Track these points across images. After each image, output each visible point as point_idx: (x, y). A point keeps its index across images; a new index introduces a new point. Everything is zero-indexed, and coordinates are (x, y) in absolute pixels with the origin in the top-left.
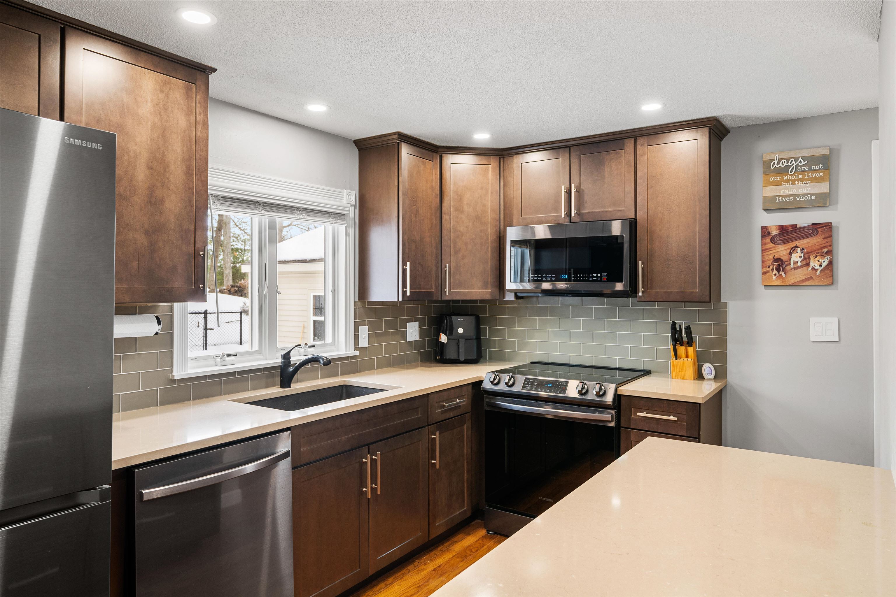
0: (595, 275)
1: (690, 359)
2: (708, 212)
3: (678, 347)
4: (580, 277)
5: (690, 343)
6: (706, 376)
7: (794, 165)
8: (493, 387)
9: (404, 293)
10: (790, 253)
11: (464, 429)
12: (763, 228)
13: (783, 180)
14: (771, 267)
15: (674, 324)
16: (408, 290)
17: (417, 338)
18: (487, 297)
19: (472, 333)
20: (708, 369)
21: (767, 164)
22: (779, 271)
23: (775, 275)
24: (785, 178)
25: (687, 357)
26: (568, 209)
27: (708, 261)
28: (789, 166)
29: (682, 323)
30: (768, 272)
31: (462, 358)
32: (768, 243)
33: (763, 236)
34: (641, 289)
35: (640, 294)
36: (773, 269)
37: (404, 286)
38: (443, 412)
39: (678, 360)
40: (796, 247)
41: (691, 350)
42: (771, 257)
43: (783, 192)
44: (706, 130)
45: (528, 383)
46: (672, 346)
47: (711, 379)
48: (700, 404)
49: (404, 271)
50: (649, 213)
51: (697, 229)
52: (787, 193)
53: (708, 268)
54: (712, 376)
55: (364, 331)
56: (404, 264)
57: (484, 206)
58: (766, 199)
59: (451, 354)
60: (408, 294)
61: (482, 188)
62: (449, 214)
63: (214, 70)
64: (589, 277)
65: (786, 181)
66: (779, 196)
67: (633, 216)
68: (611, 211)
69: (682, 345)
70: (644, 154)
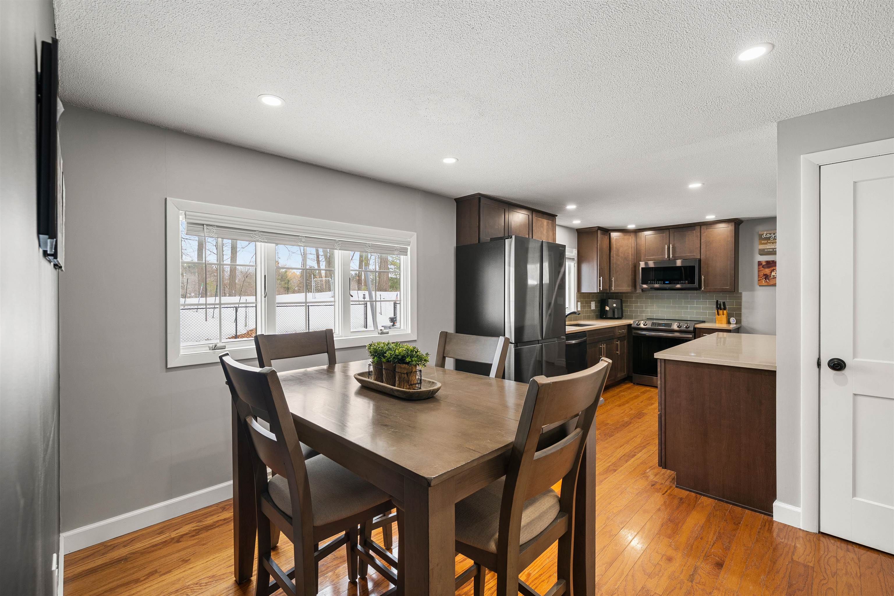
0: (682, 281)
1: (724, 316)
2: (734, 256)
3: (719, 311)
4: (674, 282)
5: (725, 309)
6: (732, 323)
7: (773, 236)
8: (637, 326)
9: (600, 289)
10: (771, 272)
11: (624, 343)
12: (759, 262)
13: (768, 242)
14: (762, 278)
15: (717, 301)
16: (601, 288)
17: (594, 309)
18: (630, 291)
19: (619, 306)
20: (733, 320)
21: (761, 236)
22: (766, 279)
23: (764, 281)
24: (769, 242)
25: (723, 314)
26: (668, 255)
27: (734, 275)
28: (771, 237)
29: (721, 301)
30: (761, 280)
31: (616, 317)
32: (761, 268)
33: (759, 265)
34: (703, 287)
35: (703, 289)
36: (763, 279)
37: (600, 286)
38: (620, 334)
39: (719, 316)
40: (774, 269)
41: (725, 312)
42: (762, 274)
43: (768, 247)
44: (733, 223)
45: (653, 324)
46: (716, 311)
47: (734, 324)
48: (731, 330)
49: (600, 280)
50: (707, 256)
51: (729, 263)
52: (770, 247)
53: (734, 278)
54: (735, 322)
55: (579, 303)
56: (600, 278)
57: (628, 253)
58: (760, 250)
59: (610, 315)
60: (601, 289)
61: (627, 246)
62: (613, 257)
63: (557, 216)
64: (679, 282)
65: (769, 243)
66: (766, 249)
67: (699, 258)
68: (689, 256)
69: (721, 309)
70: (704, 232)
